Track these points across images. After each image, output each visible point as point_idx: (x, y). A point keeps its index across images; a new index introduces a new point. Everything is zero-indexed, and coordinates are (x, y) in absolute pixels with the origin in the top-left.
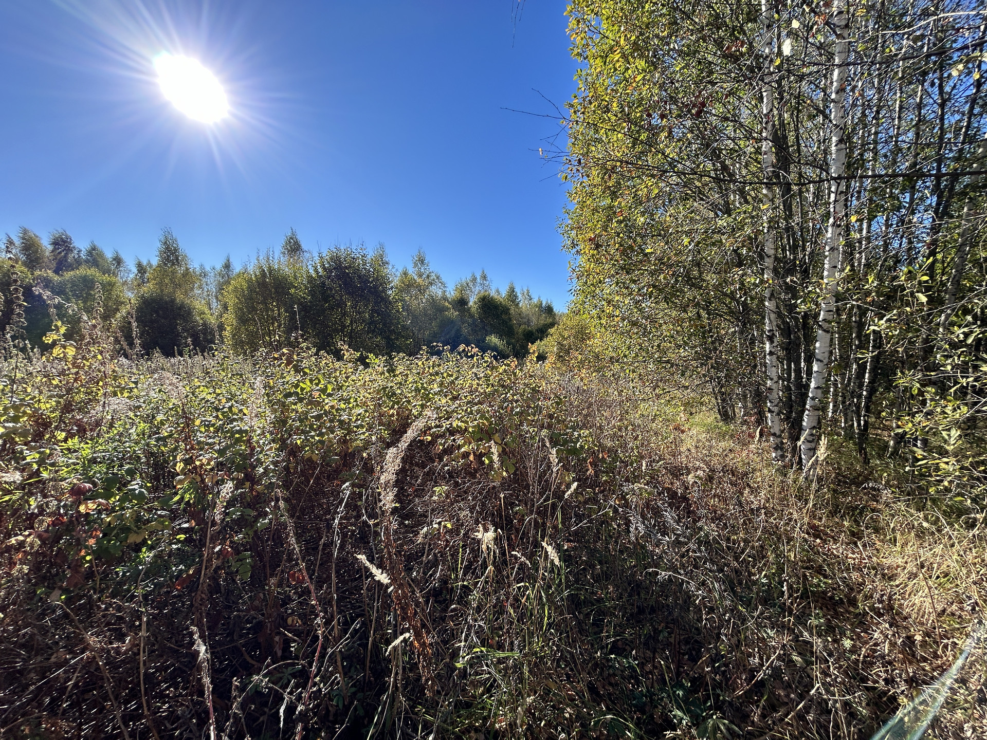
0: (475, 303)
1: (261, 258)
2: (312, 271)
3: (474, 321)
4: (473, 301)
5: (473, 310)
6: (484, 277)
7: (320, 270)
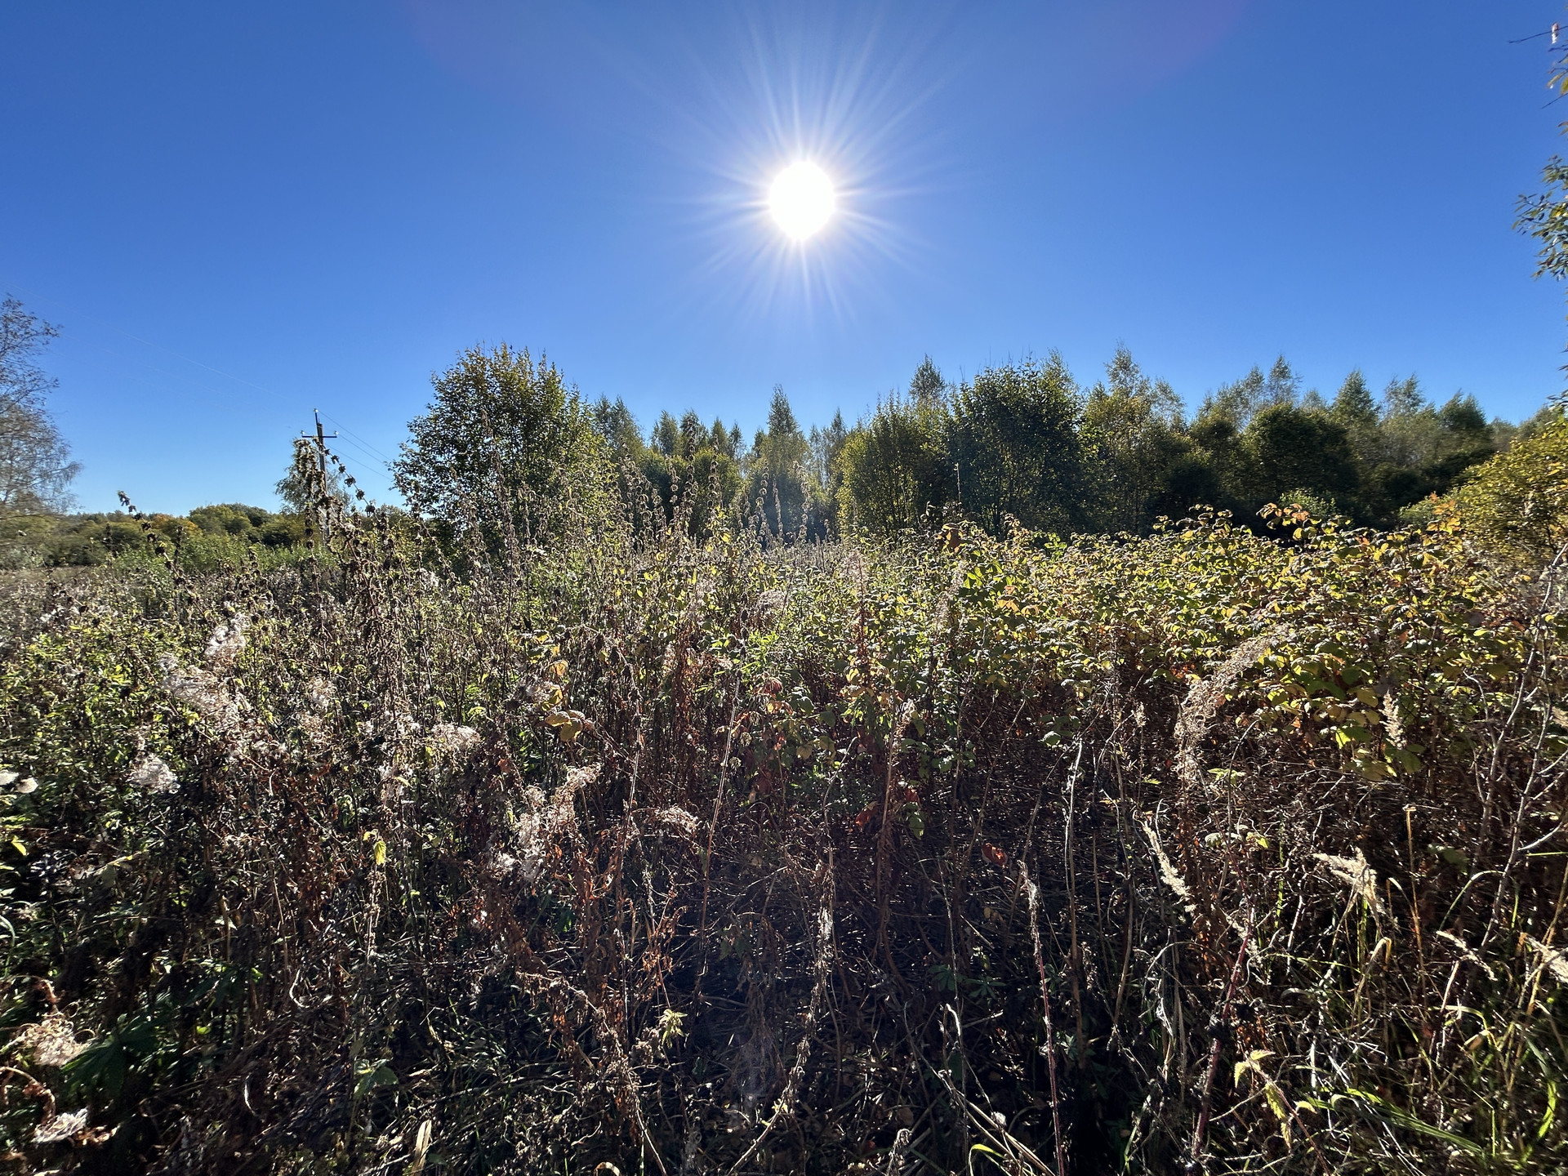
0: (1253, 429)
1: (882, 406)
2: (952, 413)
3: (1250, 464)
4: (1246, 426)
5: (1247, 444)
6: (1282, 372)
7: (963, 408)
